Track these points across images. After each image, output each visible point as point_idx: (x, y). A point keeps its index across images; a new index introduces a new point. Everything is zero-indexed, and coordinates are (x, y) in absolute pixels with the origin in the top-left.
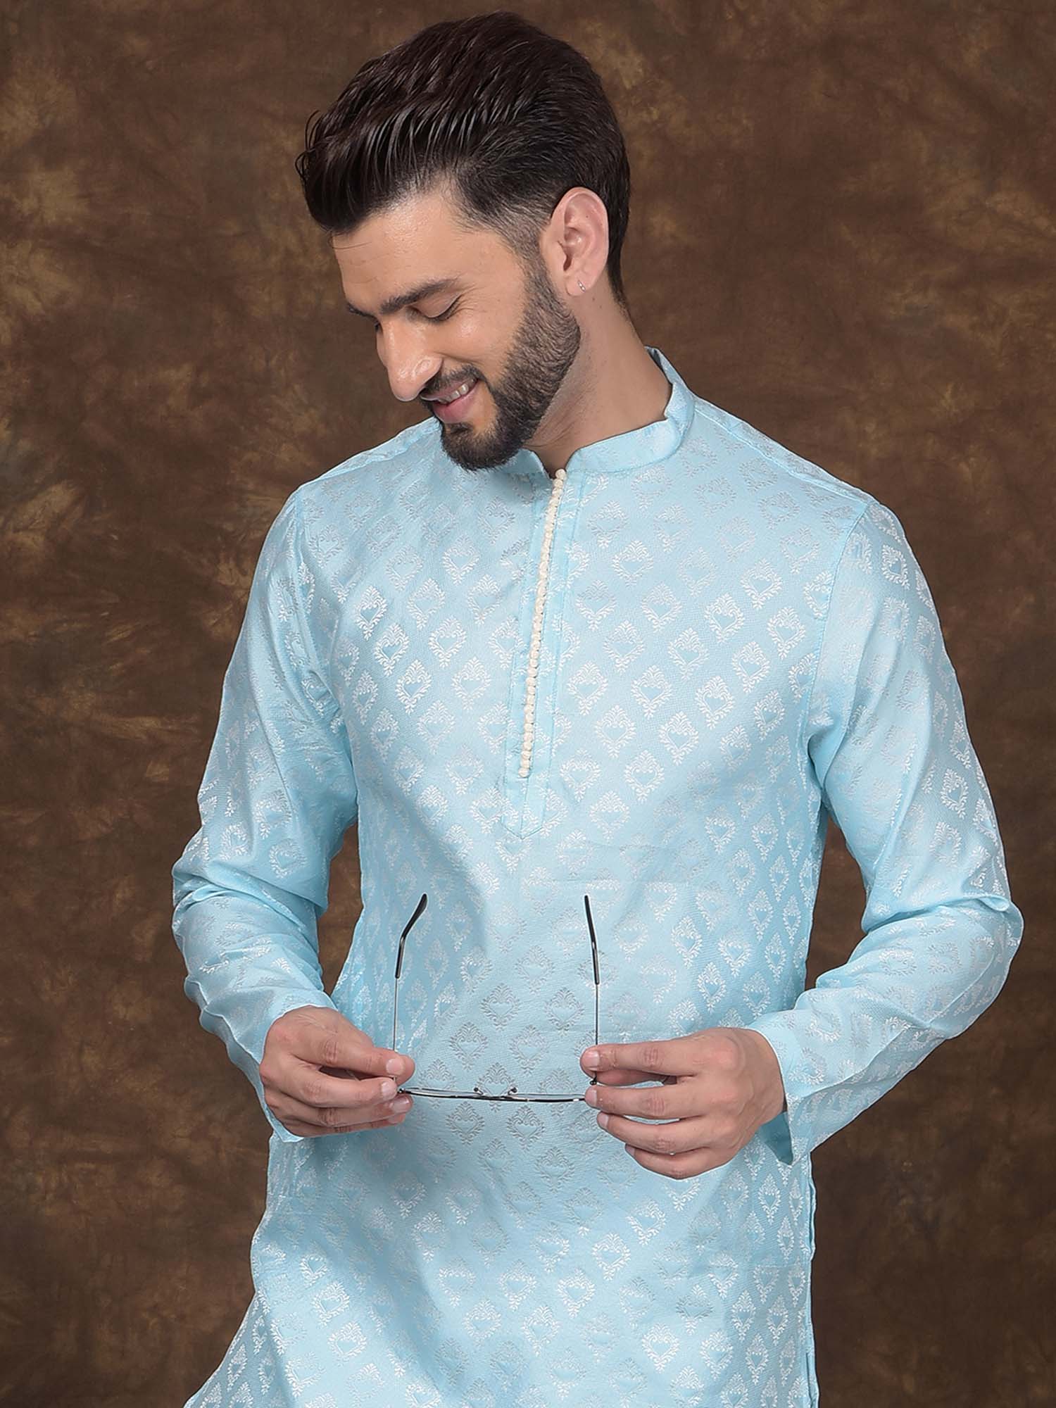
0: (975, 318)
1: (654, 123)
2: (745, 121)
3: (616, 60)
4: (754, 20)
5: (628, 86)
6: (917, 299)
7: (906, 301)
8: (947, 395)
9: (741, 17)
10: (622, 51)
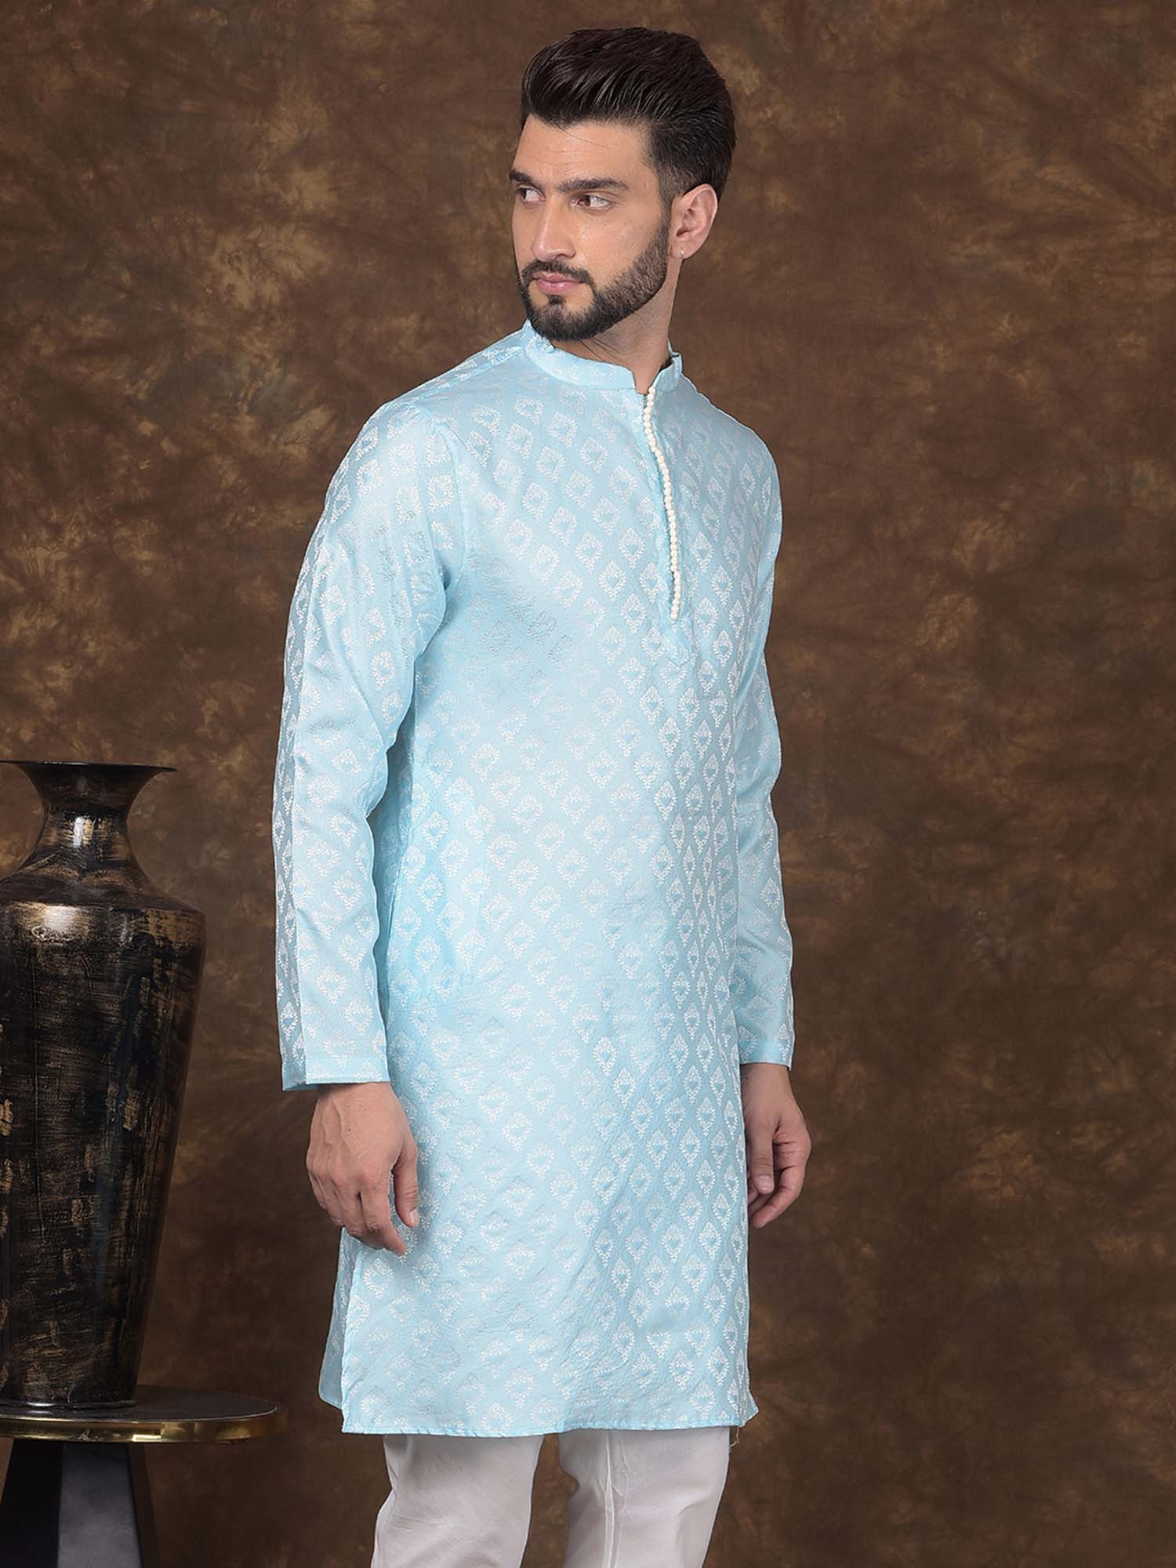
0: (1028, 263)
1: (768, 120)
2: (838, 117)
3: (738, 74)
4: (844, 40)
5: (748, 93)
6: (975, 249)
7: (966, 251)
8: (1005, 322)
9: (834, 38)
10: (743, 67)
